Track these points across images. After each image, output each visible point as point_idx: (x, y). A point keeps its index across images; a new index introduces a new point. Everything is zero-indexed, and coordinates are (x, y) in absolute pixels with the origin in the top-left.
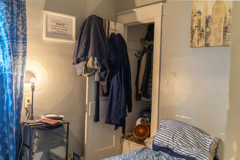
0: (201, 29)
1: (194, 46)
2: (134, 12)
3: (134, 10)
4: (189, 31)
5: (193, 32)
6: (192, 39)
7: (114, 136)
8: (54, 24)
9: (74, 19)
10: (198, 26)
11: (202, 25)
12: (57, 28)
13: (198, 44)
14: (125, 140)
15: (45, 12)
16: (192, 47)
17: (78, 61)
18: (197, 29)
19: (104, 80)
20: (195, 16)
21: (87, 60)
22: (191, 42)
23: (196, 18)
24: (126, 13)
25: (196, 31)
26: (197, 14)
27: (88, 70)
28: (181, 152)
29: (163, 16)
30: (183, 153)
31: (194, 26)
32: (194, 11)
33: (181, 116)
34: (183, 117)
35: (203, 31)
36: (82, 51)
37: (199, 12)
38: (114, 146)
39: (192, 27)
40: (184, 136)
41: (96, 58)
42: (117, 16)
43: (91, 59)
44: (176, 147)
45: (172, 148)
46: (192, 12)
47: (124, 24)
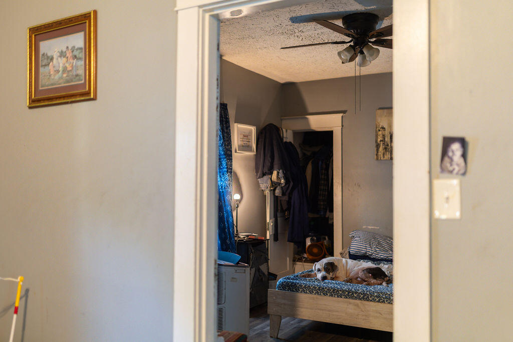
0: (386, 144)
1: (379, 159)
2: (307, 118)
3: (308, 117)
4: (374, 144)
5: (378, 146)
6: (378, 152)
7: (288, 259)
8: (242, 136)
9: (253, 129)
10: (383, 140)
11: (386, 139)
12: (244, 140)
13: (384, 157)
14: (298, 263)
15: (236, 124)
16: (377, 159)
17: (264, 175)
18: (382, 143)
19: (285, 195)
20: (379, 130)
21: (271, 173)
22: (377, 155)
23: (380, 133)
24: (297, 118)
25: (381, 145)
26: (381, 129)
27: (273, 184)
28: (379, 256)
29: (342, 126)
30: (382, 257)
31: (379, 140)
32: (378, 126)
33: (369, 227)
34: (370, 227)
35: (388, 145)
36: (268, 164)
37: (383, 128)
38: (288, 269)
39: (376, 141)
40: (379, 243)
41: (281, 171)
42: (281, 120)
43: (275, 173)
44: (375, 253)
45: (370, 255)
46: (376, 127)
47: (293, 131)
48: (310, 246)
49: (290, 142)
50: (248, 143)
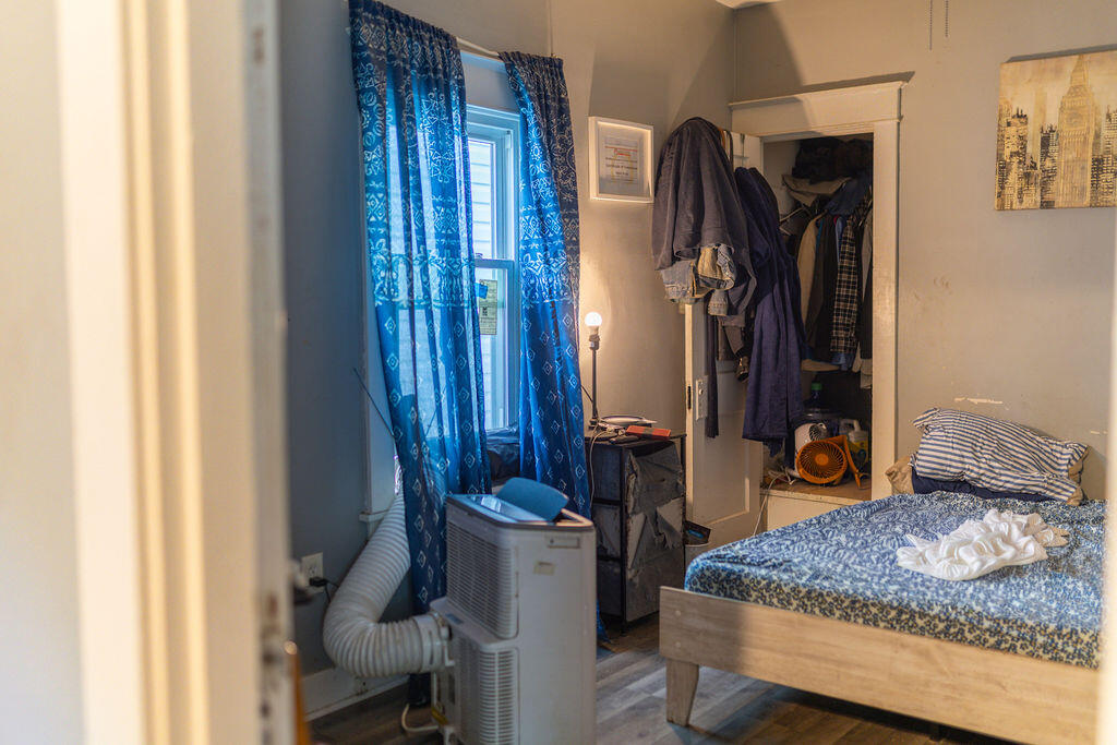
0: (1028, 162)
1: (1007, 206)
2: (798, 101)
3: (798, 96)
4: (993, 166)
5: (1003, 169)
6: (1002, 188)
7: (747, 481)
8: (611, 153)
9: (648, 133)
10: (1021, 153)
11: (1029, 150)
12: (616, 163)
13: (1021, 202)
14: (774, 492)
15: (592, 120)
16: (1001, 208)
17: (675, 258)
18: (1016, 160)
19: (736, 313)
20: (1009, 124)
21: (697, 255)
22: (1000, 195)
23: (1011, 131)
24: (778, 103)
25: (1015, 166)
26: (1016, 121)
27: (702, 285)
28: (1001, 484)
29: (900, 118)
30: (1008, 485)
31: (1007, 152)
32: (1004, 112)
33: (972, 400)
34: (976, 401)
35: (1035, 167)
36: (686, 229)
37: (1020, 116)
38: (748, 509)
39: (999, 156)
40: (1001, 446)
41: (723, 248)
42: (731, 109)
43: (707, 253)
44: (988, 474)
45: (973, 479)
46: (1000, 116)
47: (761, 138)
48: (807, 448)
49: (754, 170)
50: (629, 171)
